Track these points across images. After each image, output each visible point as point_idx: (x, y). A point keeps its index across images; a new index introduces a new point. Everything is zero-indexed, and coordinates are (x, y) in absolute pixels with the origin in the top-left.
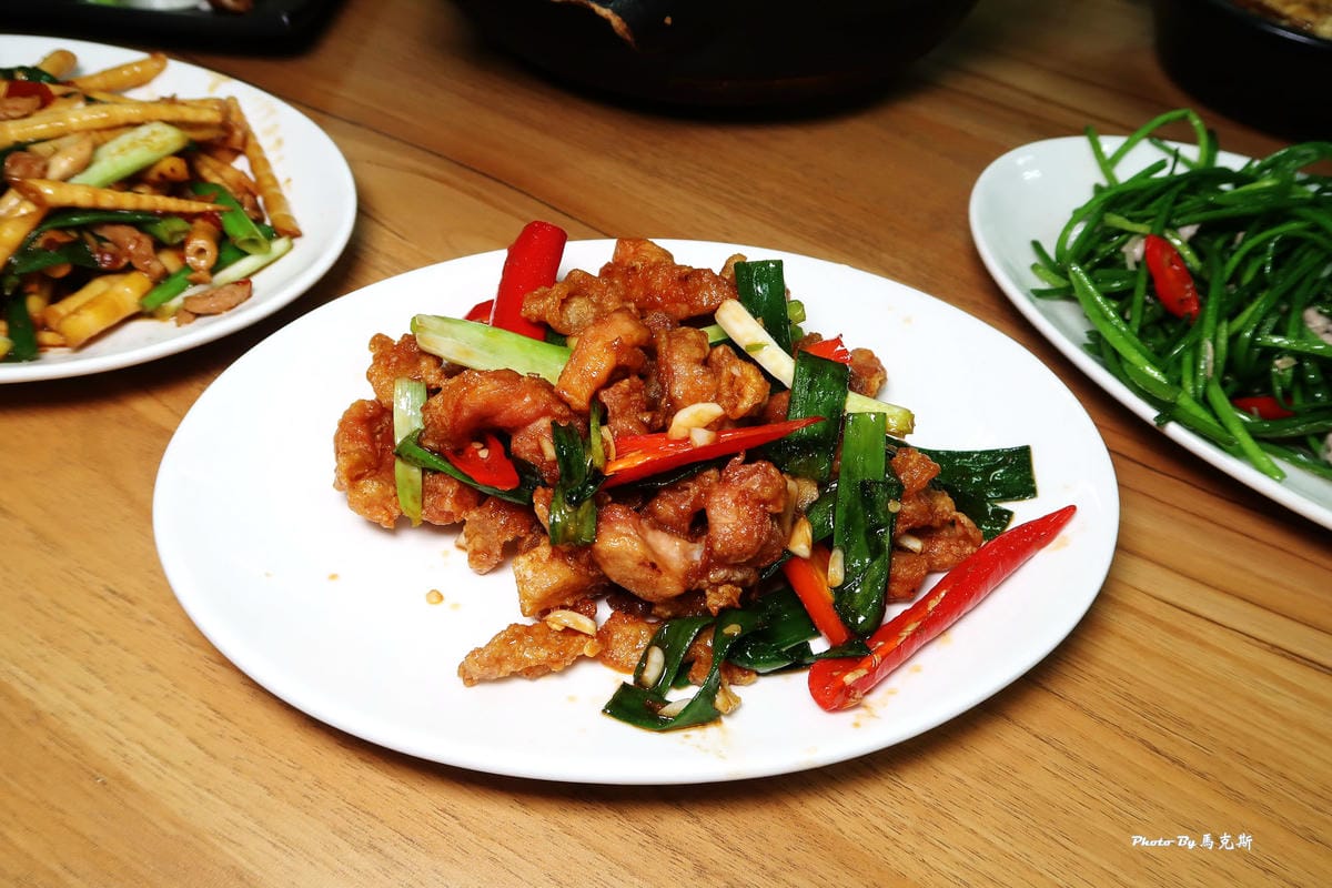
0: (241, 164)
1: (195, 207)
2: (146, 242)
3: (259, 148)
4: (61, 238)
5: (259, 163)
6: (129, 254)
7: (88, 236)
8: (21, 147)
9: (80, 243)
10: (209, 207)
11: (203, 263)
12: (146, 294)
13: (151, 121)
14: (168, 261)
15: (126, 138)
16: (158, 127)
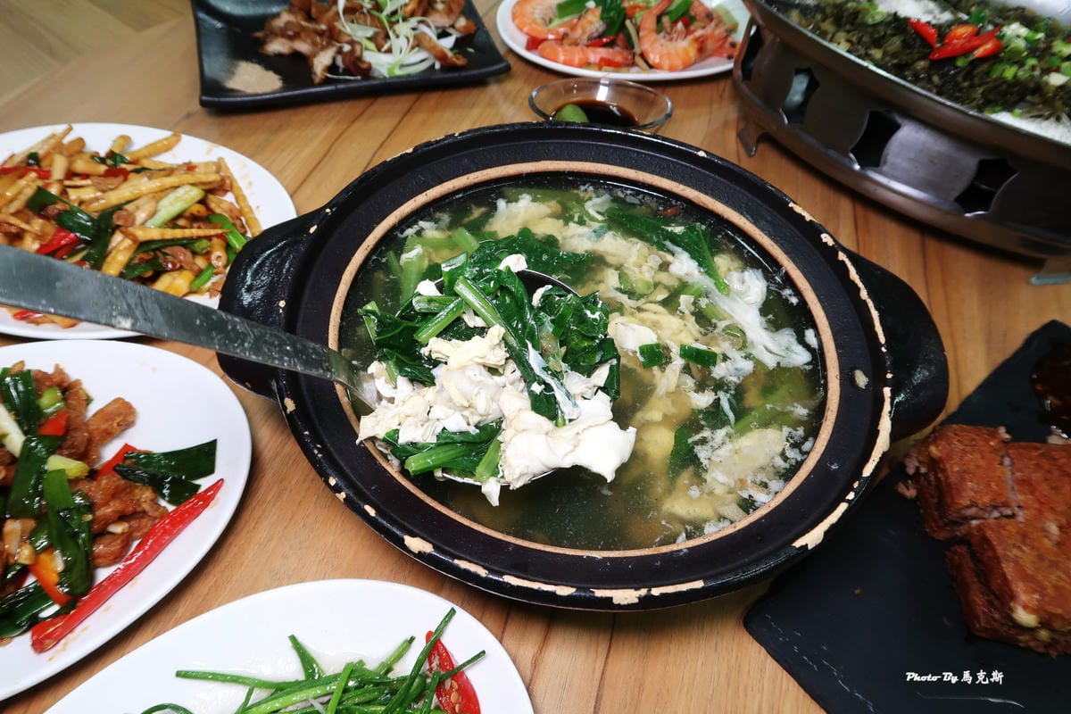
0: (229, 197)
1: (213, 232)
2: (189, 254)
3: (240, 189)
4: (146, 257)
5: (240, 198)
6: (181, 261)
7: (158, 253)
8: (119, 207)
9: (156, 257)
10: (219, 231)
11: (220, 264)
12: (191, 283)
13: (183, 185)
14: (200, 262)
15: (172, 196)
16: (188, 188)
